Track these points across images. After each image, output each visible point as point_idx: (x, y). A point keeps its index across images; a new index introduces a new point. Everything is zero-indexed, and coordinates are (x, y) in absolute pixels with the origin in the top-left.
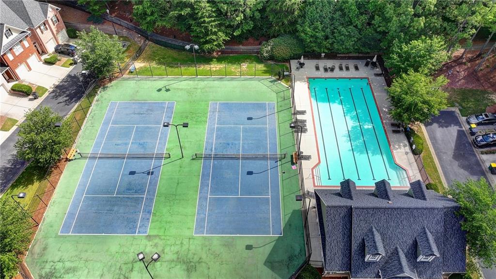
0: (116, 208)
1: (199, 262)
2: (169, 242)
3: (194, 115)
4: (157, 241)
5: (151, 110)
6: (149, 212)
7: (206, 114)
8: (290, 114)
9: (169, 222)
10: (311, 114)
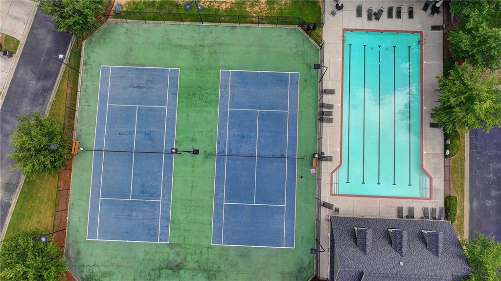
0: (134, 214)
1: (218, 271)
2: (189, 251)
4: (178, 249)
6: (167, 219)
7: (216, 89)
8: (315, 93)
9: (188, 230)
10: (341, 94)
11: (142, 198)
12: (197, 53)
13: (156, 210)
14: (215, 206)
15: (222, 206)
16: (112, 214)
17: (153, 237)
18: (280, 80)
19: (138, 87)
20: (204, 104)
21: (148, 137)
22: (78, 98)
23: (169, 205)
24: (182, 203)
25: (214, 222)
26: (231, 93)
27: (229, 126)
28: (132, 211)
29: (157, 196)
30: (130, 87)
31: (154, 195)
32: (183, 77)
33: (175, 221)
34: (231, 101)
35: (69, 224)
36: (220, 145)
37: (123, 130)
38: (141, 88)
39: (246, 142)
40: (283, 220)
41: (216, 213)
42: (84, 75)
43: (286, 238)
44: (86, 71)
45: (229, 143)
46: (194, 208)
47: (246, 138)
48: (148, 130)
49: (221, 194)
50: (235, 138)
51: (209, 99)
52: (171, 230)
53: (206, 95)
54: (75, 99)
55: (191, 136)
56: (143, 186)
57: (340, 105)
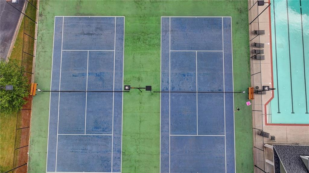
0: (89, 147)
3: (146, 37)
5: (101, 29)
6: (119, 151)
7: (158, 34)
8: (247, 35)
9: (138, 161)
10: (269, 34)
11: (96, 132)
12: (139, 3)
13: (108, 143)
14: (162, 138)
15: (168, 138)
16: (69, 148)
17: (107, 168)
18: (214, 23)
19: (88, 34)
20: (148, 47)
21: (99, 78)
22: (35, 45)
23: (120, 138)
24: (131, 136)
25: (162, 152)
26: (171, 36)
27: (172, 65)
28: (86, 145)
29: (109, 131)
30: (81, 34)
31: (106, 130)
32: (128, 23)
33: (126, 153)
34: (172, 44)
35: (29, 159)
36: (164, 83)
37: (76, 72)
38: (91, 34)
39: (187, 80)
40: (224, 148)
41: (163, 144)
42: (40, 25)
43: (227, 165)
44: (42, 22)
45: (171, 81)
46: (143, 140)
47: (186, 76)
48: (98, 72)
49: (166, 127)
50: (176, 76)
51: (152, 43)
52: (123, 161)
53: (149, 39)
54: (33, 46)
55: (137, 75)
56: (96, 122)
57: (269, 44)
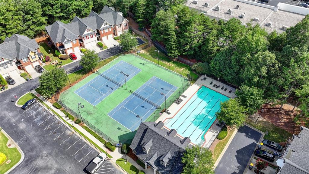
0: (93, 94)
1: (101, 123)
2: (98, 112)
4: (95, 109)
5: (132, 69)
6: (101, 100)
7: (148, 79)
9: (104, 107)
10: (189, 99)
11: (100, 91)
13: (100, 96)
15: (121, 106)
16: (88, 90)
17: (92, 102)
20: (141, 80)
21: (118, 79)
22: (109, 63)
24: (110, 99)
25: (114, 109)
26: (152, 82)
27: (144, 89)
31: (104, 93)
32: (142, 72)
33: (103, 102)
34: (150, 84)
35: (73, 86)
36: (136, 92)
37: (112, 74)
41: (117, 107)
43: (133, 127)
44: (117, 59)
45: (139, 92)
46: (112, 102)
47: (146, 94)
49: (124, 103)
50: (142, 92)
51: (144, 80)
52: (99, 104)
55: (130, 85)
56: (103, 89)
57: (186, 101)
